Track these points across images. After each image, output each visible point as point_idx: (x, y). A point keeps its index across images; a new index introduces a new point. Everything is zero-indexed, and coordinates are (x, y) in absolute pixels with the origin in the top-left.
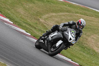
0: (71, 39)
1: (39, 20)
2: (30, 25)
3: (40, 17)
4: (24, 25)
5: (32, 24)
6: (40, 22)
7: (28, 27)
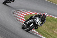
0: (38, 23)
1: (53, 31)
2: (48, 34)
3: (54, 30)
4: (45, 34)
5: (49, 34)
6: (54, 33)
7: (47, 35)
